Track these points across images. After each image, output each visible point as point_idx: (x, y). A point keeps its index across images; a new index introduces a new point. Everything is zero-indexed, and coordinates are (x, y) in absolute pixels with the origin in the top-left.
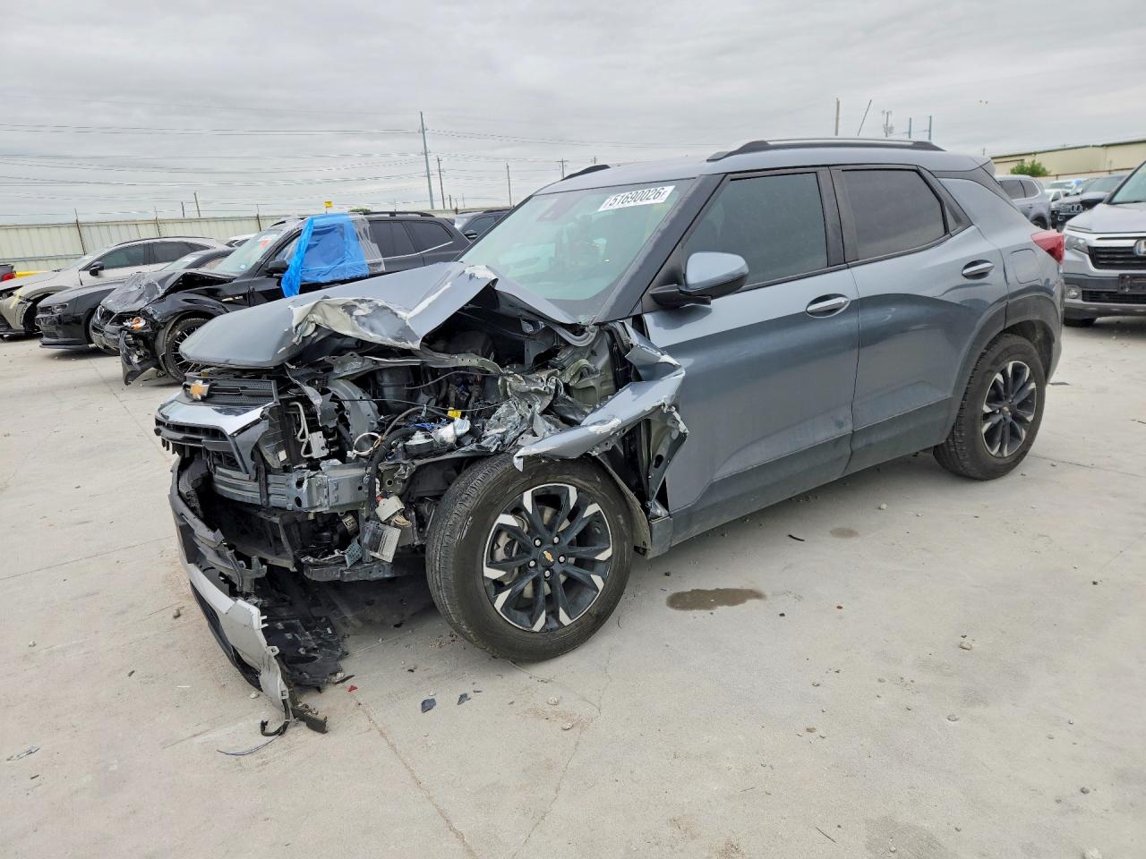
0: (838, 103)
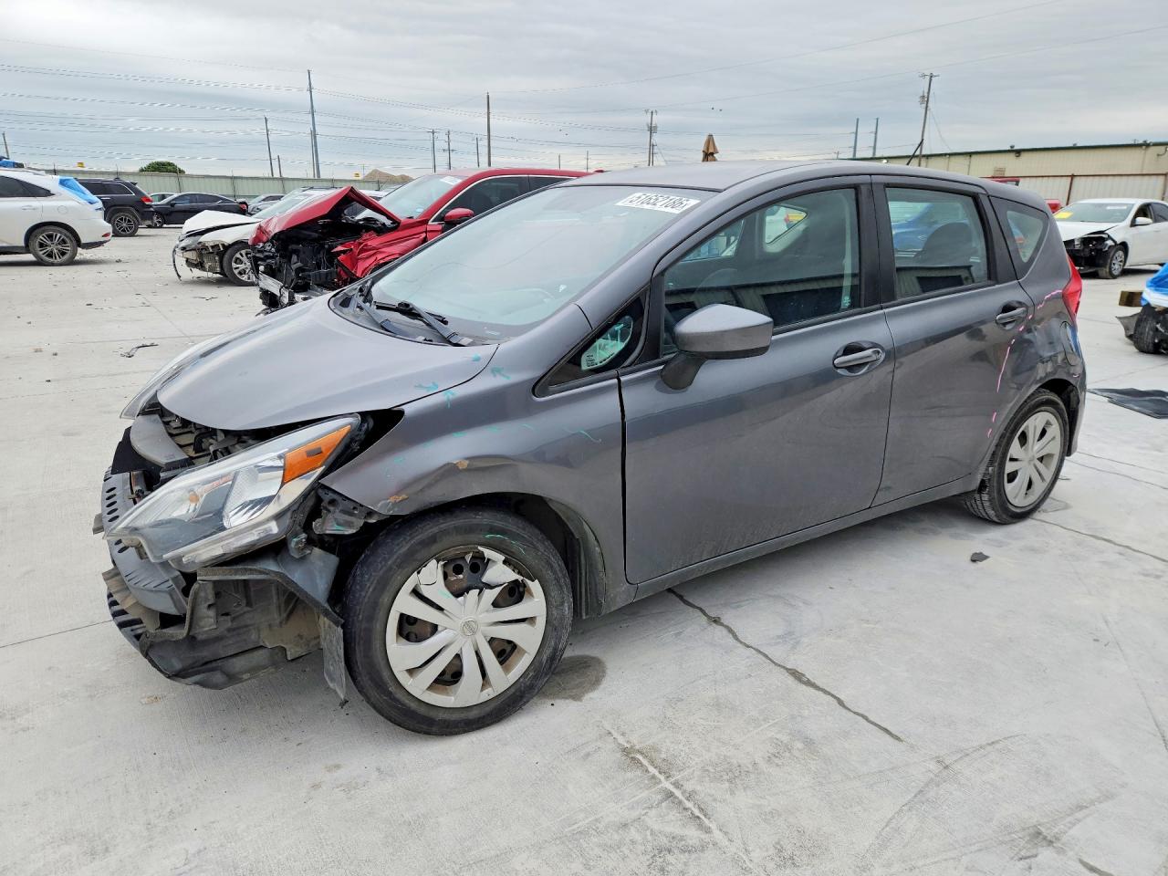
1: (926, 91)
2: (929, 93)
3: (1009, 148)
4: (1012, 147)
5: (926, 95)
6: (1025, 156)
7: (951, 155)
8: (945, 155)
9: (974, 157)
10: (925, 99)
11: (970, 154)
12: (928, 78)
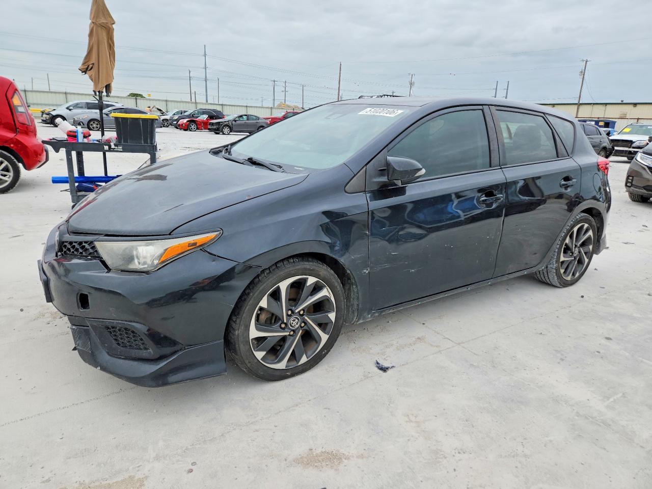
0: (341, 65)
1: (584, 68)
2: (585, 70)
3: (620, 102)
4: (622, 101)
5: (583, 71)
6: (639, 107)
7: (594, 104)
8: (591, 104)
9: (608, 106)
10: (583, 73)
11: (606, 104)
12: (585, 62)
